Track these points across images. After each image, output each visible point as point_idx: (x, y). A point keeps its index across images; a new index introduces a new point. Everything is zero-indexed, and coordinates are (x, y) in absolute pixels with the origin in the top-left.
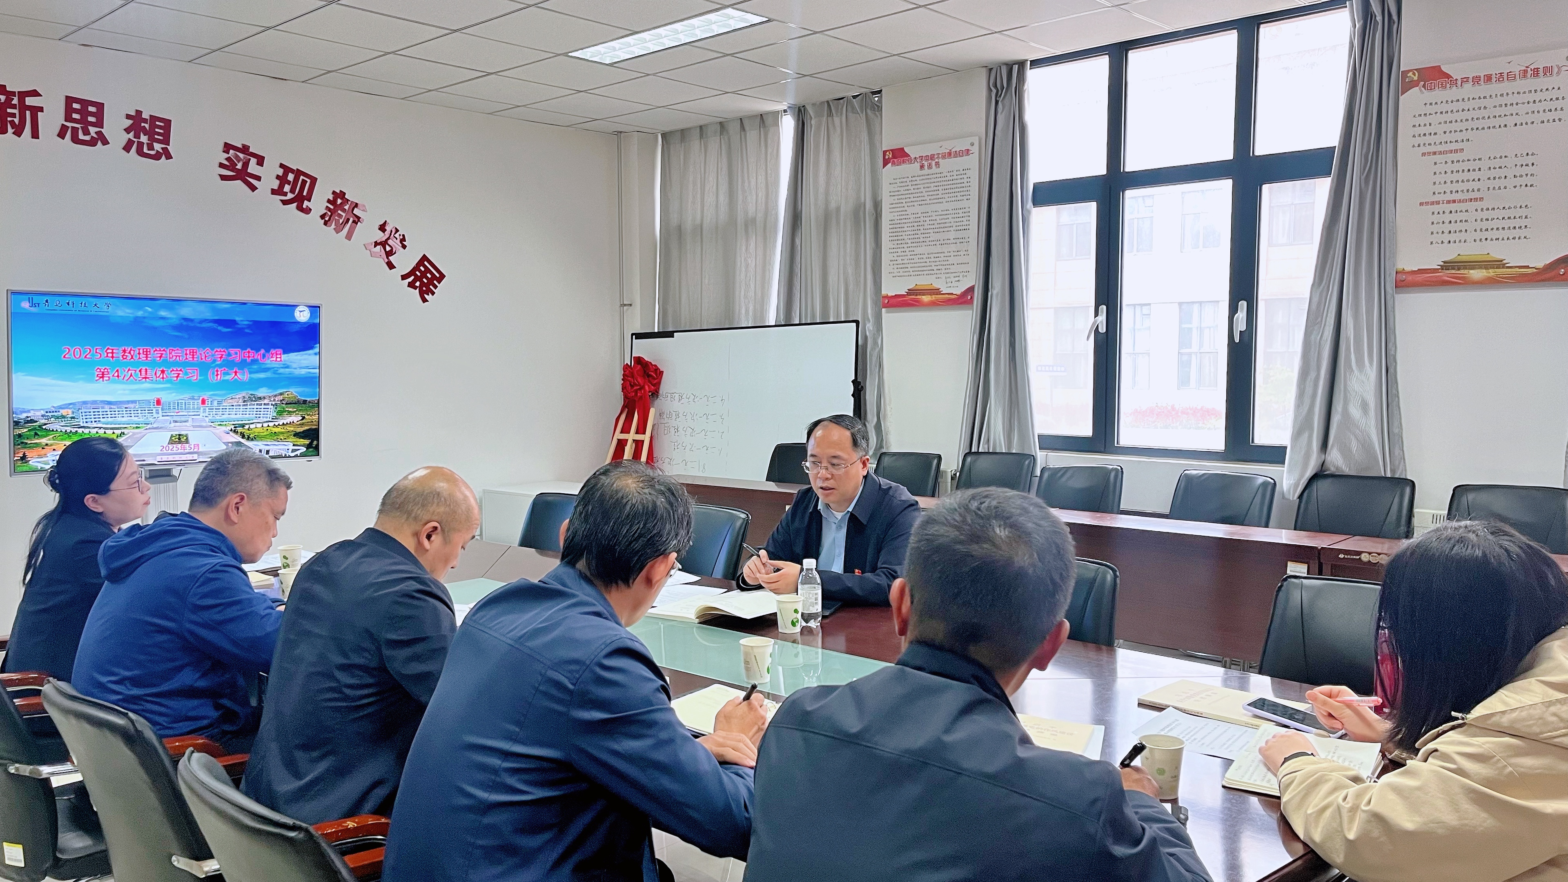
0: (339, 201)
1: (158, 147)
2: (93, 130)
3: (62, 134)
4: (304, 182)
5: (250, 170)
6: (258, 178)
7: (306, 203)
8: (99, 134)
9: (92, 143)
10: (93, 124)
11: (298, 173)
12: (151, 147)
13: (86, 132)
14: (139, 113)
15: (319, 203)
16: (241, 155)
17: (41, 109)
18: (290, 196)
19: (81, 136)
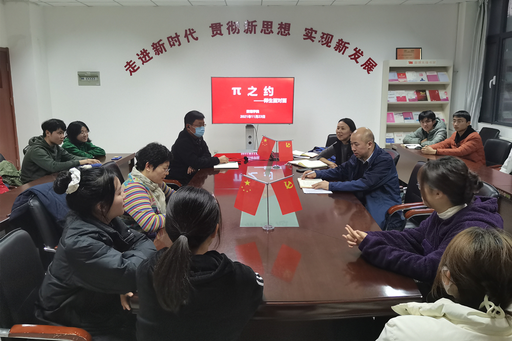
0: (341, 42)
1: (286, 32)
2: (269, 30)
3: (261, 32)
4: (329, 37)
5: (313, 35)
6: (315, 38)
7: (329, 44)
8: (271, 30)
9: (269, 33)
10: (269, 28)
11: (328, 34)
12: (284, 32)
13: (268, 30)
14: (282, 23)
15: (334, 43)
16: (310, 32)
17: (257, 25)
18: (324, 42)
19: (266, 32)
